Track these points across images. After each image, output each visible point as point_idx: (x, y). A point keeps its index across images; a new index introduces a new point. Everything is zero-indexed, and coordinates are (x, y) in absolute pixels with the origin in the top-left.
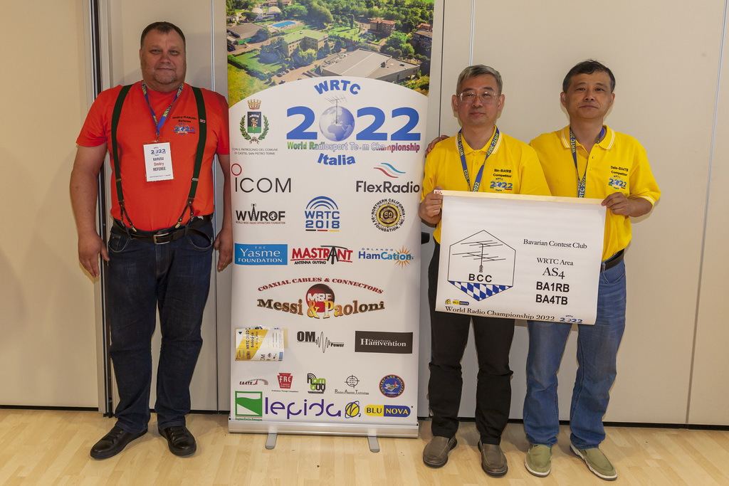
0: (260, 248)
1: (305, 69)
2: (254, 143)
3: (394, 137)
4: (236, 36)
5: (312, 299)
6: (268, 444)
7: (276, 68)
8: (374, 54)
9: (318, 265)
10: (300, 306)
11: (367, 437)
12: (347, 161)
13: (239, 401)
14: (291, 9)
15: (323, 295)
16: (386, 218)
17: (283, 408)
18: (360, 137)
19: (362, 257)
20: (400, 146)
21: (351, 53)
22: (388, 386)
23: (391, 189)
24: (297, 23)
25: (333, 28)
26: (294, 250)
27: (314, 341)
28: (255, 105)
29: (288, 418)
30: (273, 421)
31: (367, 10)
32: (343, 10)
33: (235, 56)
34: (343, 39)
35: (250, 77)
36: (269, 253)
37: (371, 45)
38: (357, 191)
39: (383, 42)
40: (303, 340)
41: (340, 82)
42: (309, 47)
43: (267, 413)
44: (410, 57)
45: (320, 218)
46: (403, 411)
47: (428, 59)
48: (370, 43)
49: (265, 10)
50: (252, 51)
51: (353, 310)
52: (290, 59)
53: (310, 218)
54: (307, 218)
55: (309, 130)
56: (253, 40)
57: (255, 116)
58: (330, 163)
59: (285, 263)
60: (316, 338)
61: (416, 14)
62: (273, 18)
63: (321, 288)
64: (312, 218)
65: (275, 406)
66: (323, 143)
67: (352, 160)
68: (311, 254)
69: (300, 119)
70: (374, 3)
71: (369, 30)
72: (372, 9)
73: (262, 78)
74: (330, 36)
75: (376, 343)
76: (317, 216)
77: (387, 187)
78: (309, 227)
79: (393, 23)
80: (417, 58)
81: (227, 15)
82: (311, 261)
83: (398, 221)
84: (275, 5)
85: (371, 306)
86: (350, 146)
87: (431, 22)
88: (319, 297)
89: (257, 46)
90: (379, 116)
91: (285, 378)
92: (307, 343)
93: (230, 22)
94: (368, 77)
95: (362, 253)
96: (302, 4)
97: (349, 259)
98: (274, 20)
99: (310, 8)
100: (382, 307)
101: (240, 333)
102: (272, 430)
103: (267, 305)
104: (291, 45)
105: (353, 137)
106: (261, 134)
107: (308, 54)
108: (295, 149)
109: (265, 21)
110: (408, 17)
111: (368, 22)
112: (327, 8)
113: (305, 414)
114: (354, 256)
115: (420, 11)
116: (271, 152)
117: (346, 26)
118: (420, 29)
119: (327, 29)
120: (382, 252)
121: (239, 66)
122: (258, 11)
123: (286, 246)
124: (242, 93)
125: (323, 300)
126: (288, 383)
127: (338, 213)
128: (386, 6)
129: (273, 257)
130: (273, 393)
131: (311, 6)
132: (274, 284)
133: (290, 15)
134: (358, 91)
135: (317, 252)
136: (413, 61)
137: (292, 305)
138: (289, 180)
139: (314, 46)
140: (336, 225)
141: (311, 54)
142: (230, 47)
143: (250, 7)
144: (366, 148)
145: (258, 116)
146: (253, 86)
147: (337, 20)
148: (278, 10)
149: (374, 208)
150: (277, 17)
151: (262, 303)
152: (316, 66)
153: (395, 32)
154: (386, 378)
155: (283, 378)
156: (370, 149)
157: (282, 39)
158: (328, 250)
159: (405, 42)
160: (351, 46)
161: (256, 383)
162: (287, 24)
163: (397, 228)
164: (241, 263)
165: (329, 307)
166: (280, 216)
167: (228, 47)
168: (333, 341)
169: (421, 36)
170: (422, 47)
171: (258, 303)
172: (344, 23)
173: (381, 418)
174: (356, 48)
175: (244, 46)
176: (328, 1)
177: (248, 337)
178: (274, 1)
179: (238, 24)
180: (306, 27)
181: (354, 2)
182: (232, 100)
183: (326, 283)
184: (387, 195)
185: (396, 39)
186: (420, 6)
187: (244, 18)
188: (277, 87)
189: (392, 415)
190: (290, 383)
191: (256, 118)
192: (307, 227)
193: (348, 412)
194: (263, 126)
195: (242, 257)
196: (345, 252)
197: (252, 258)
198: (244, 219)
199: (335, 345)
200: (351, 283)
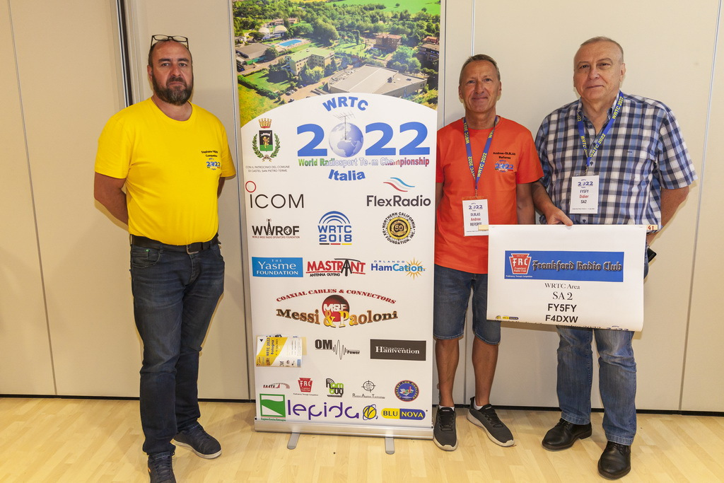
0: (277, 261)
1: (313, 87)
2: (267, 160)
3: (403, 152)
4: (245, 57)
5: (328, 309)
6: (291, 444)
8: (380, 69)
9: (333, 277)
10: (317, 316)
11: (384, 437)
12: (357, 176)
13: (264, 403)
14: (297, 27)
15: (339, 305)
16: (396, 231)
17: (305, 410)
18: (369, 152)
19: (374, 269)
20: (409, 160)
21: (358, 70)
22: (403, 391)
23: (400, 203)
24: (304, 41)
25: (339, 45)
26: (309, 263)
27: (331, 348)
28: (266, 124)
29: (310, 419)
30: (295, 421)
31: (372, 25)
32: (349, 26)
33: (245, 76)
34: (349, 55)
35: (260, 97)
36: (285, 266)
37: (377, 61)
38: (368, 205)
39: (389, 57)
40: (320, 347)
41: (348, 98)
42: (317, 64)
43: (290, 414)
44: (417, 72)
45: (332, 232)
46: (418, 415)
47: (436, 73)
48: (376, 58)
49: (271, 29)
50: (260, 71)
51: (368, 320)
52: (297, 78)
53: (323, 233)
54: (321, 232)
55: (318, 147)
56: (261, 60)
57: (266, 134)
58: (341, 179)
59: (301, 275)
60: (333, 346)
61: (422, 27)
62: (280, 37)
63: (335, 299)
64: (325, 232)
65: (296, 408)
66: (333, 159)
67: (362, 175)
68: (325, 266)
69: (309, 136)
70: (379, 18)
71: (375, 46)
72: (377, 24)
73: (272, 97)
74: (337, 53)
75: (391, 350)
76: (330, 230)
77: (397, 201)
78: (322, 241)
79: (398, 37)
80: (424, 72)
81: (236, 35)
82: (326, 273)
83: (409, 234)
84: (282, 24)
85: (385, 315)
86: (360, 161)
87: (438, 35)
88: (334, 307)
89: (266, 65)
90: (388, 132)
91: (305, 383)
92: (324, 350)
93: (238, 42)
94: (377, 92)
95: (374, 265)
96: (308, 22)
97: (362, 271)
98: (280, 39)
99: (316, 26)
100: (395, 316)
101: (261, 340)
102: (295, 429)
103: (286, 315)
104: (299, 63)
105: (362, 153)
106: (273, 152)
107: (316, 72)
108: (306, 165)
109: (272, 41)
110: (414, 30)
111: (373, 37)
112: (333, 24)
113: (326, 416)
114: (367, 268)
115: (426, 24)
116: (284, 169)
117: (351, 42)
118: (426, 42)
119: (333, 45)
120: (394, 264)
121: (249, 86)
122: (265, 30)
123: (301, 259)
124: (253, 112)
125: (338, 310)
126: (308, 387)
127: (350, 227)
128: (391, 20)
129: (289, 270)
130: (295, 396)
131: (316, 23)
132: (292, 295)
133: (296, 33)
134: (366, 107)
135: (332, 264)
136: (420, 75)
137: (309, 315)
138: (302, 195)
139: (322, 64)
140: (348, 238)
141: (318, 72)
142: (240, 68)
143: (257, 27)
144: (375, 164)
145: (269, 135)
146: (263, 106)
147: (343, 36)
148: (284, 29)
149: (385, 221)
150: (285, 36)
151: (280, 313)
153: (401, 46)
154: (401, 383)
155: (303, 383)
156: (379, 164)
157: (289, 58)
158: (342, 263)
159: (411, 55)
160: (359, 62)
161: (279, 387)
162: (294, 43)
163: (408, 240)
164: (259, 275)
165: (345, 317)
166: (294, 231)
167: (238, 67)
168: (348, 349)
169: (429, 50)
170: (429, 61)
171: (277, 313)
172: (349, 39)
173: (398, 421)
174: (363, 64)
175: (253, 66)
176: (332, 17)
177: (268, 344)
178: (280, 20)
179: (246, 44)
180: (313, 44)
181: (359, 18)
182: (244, 120)
183: (341, 294)
184: (397, 209)
185: (402, 53)
186: (426, 19)
187: (251, 38)
188: (287, 106)
189: (407, 418)
190: (310, 387)
191: (267, 136)
192: (320, 241)
193: (366, 414)
194: (274, 142)
195: (260, 269)
196: (358, 264)
197: (269, 270)
198: (260, 234)
199: (351, 353)
200: (365, 294)
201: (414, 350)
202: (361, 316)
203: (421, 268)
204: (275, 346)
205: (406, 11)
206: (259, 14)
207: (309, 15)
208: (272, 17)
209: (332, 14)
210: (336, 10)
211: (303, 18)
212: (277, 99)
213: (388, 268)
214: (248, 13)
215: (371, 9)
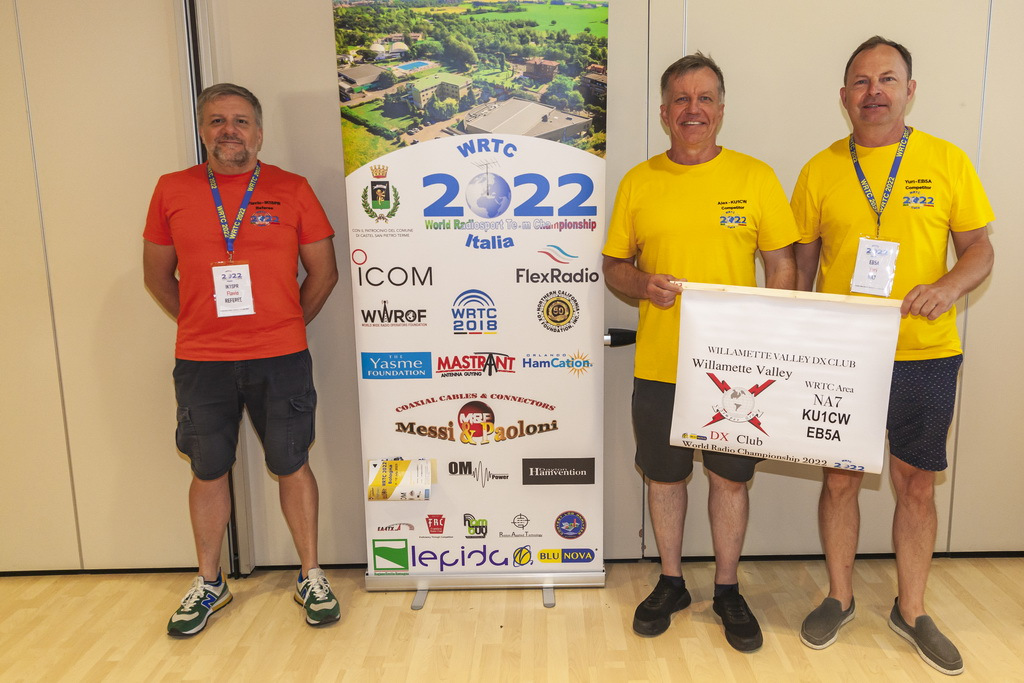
0: (396, 357)
1: (443, 125)
2: (381, 221)
3: (563, 211)
4: (351, 82)
5: (466, 420)
6: (416, 604)
8: (533, 103)
9: (472, 377)
10: (451, 430)
11: (541, 588)
12: (503, 243)
13: (378, 552)
14: (421, 45)
15: (480, 414)
16: (555, 316)
17: (435, 558)
18: (519, 212)
19: (527, 365)
20: (570, 223)
21: (504, 104)
22: (565, 525)
23: (560, 278)
24: (431, 64)
25: (478, 71)
26: (440, 359)
27: (470, 473)
28: (380, 173)
29: (442, 570)
30: (423, 574)
31: (522, 47)
32: (491, 47)
33: (351, 108)
34: (492, 85)
35: (372, 136)
36: (408, 364)
37: (529, 93)
38: (518, 281)
39: (543, 89)
40: (456, 472)
41: (490, 141)
42: (448, 95)
43: (414, 565)
44: (579, 109)
45: (471, 318)
46: (585, 555)
47: (603, 111)
48: (526, 90)
49: (387, 46)
50: (372, 102)
51: (519, 433)
52: (423, 112)
53: (458, 318)
54: (455, 317)
55: (451, 204)
56: (373, 87)
58: (482, 247)
59: (429, 375)
60: (473, 470)
61: (585, 52)
62: (399, 57)
63: (476, 407)
64: (462, 317)
65: (424, 556)
66: (471, 221)
67: (509, 242)
68: (462, 363)
69: (440, 190)
70: (530, 38)
71: (525, 74)
72: (527, 46)
73: (388, 137)
74: (475, 82)
75: (549, 472)
76: (468, 314)
77: (556, 275)
78: (457, 329)
79: (555, 63)
80: (588, 110)
81: (338, 53)
82: (463, 373)
83: (571, 318)
84: (401, 41)
85: (541, 426)
86: (507, 223)
87: (605, 63)
88: (474, 418)
89: (380, 95)
90: (543, 185)
91: (436, 522)
92: (461, 476)
93: (341, 62)
94: (526, 135)
95: (527, 360)
96: (437, 39)
97: (511, 368)
98: (400, 60)
99: (447, 45)
100: (555, 427)
101: (375, 466)
102: (422, 585)
103: (409, 430)
104: (424, 93)
105: (510, 212)
106: (390, 210)
107: (447, 105)
108: (436, 229)
109: (388, 62)
110: (575, 56)
111: (523, 63)
112: (470, 43)
113: (463, 564)
114: (517, 365)
115: (590, 48)
116: (405, 233)
117: (494, 68)
118: (591, 71)
119: (470, 71)
120: (553, 358)
121: (357, 122)
122: (378, 47)
123: (428, 355)
124: (363, 157)
125: (479, 421)
126: (439, 526)
127: (495, 310)
128: (545, 41)
129: (413, 369)
130: (421, 539)
131: (448, 41)
132: (417, 403)
133: (420, 53)
134: (513, 152)
135: (470, 361)
136: (583, 113)
137: (440, 429)
138: (430, 269)
139: (456, 95)
140: (493, 325)
141: (451, 105)
142: (344, 96)
143: (367, 43)
144: (527, 227)
145: (385, 187)
146: (376, 148)
147: (483, 60)
148: (404, 47)
149: (541, 302)
150: (405, 57)
151: (401, 427)
152: (458, 120)
153: (558, 76)
154: (563, 515)
155: (432, 521)
156: (532, 228)
157: (411, 86)
158: (484, 358)
159: (572, 88)
160: (504, 94)
161: (399, 529)
163: (570, 327)
164: (372, 377)
165: (488, 430)
166: (420, 317)
167: (341, 96)
168: (493, 472)
169: (594, 82)
170: (596, 97)
171: (397, 427)
172: (492, 64)
173: (559, 565)
174: (509, 97)
175: (362, 95)
176: (469, 34)
177: (384, 470)
178: (398, 35)
179: (352, 65)
180: (443, 69)
181: (504, 36)
182: (349, 167)
183: (483, 400)
184: (556, 286)
185: (560, 85)
186: (590, 42)
187: (360, 58)
188: (409, 149)
189: (571, 561)
190: (443, 527)
191: (382, 189)
192: (455, 329)
193: (517, 559)
194: (392, 200)
195: (373, 369)
196: (505, 359)
197: (386, 369)
198: (373, 321)
199: (497, 478)
200: (514, 399)
201: (579, 471)
202: (509, 429)
203: (586, 363)
204: (394, 472)
205: (564, 31)
206: (370, 26)
207: (438, 30)
208: (388, 31)
209: (469, 31)
210: (474, 25)
211: (430, 33)
212: (395, 140)
213: (545, 363)
214: (355, 24)
215: (520, 26)
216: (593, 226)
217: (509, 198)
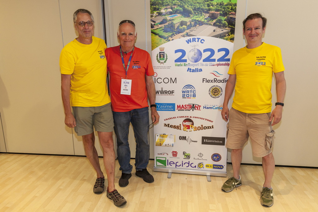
0: (165, 104)
1: (182, 34)
2: (162, 64)
3: (219, 60)
4: (154, 22)
5: (185, 124)
6: (169, 176)
7: (170, 34)
8: (211, 26)
10: (180, 127)
11: (206, 175)
12: (199, 70)
13: (157, 160)
14: (176, 9)
15: (189, 122)
16: (214, 93)
17: (174, 164)
18: (204, 61)
20: (221, 64)
21: (201, 27)
22: (215, 157)
23: (217, 81)
24: (179, 15)
25: (193, 16)
26: (178, 105)
27: (185, 140)
28: (162, 49)
29: (176, 167)
30: (170, 168)
31: (208, 8)
32: (197, 9)
33: (154, 30)
34: (198, 21)
35: (160, 38)
36: (168, 107)
37: (209, 23)
38: (203, 82)
39: (214, 21)
40: (181, 139)
41: (196, 38)
42: (184, 25)
43: (168, 165)
44: (226, 27)
45: (188, 93)
46: (221, 167)
47: (234, 27)
48: (209, 22)
49: (166, 10)
50: (161, 28)
51: (201, 129)
52: (176, 30)
53: (184, 93)
54: (183, 93)
55: (183, 59)
56: (161, 23)
57: (162, 53)
58: (192, 72)
59: (174, 110)
60: (186, 139)
61: (229, 8)
63: (188, 120)
64: (185, 93)
65: (171, 163)
66: (189, 64)
67: (201, 70)
68: (184, 107)
69: (180, 54)
70: (211, 5)
71: (209, 17)
72: (210, 7)
73: (165, 38)
74: (192, 20)
75: (210, 141)
76: (187, 92)
77: (215, 80)
78: (183, 97)
79: (218, 13)
80: (229, 27)
81: (151, 13)
82: (185, 110)
83: (220, 94)
84: (170, 8)
85: (208, 127)
86: (201, 64)
87: (235, 11)
88: (187, 123)
89: (163, 25)
90: (212, 52)
91: (175, 153)
92: (183, 140)
93: (152, 16)
94: (208, 36)
95: (205, 107)
96: (181, 7)
97: (199, 109)
98: (169, 14)
99: (184, 9)
100: (213, 127)
101: (158, 136)
102: (170, 171)
103: (168, 126)
104: (176, 24)
105: (201, 61)
106: (165, 60)
108: (178, 66)
109: (166, 15)
110: (225, 10)
111: (208, 13)
112: (191, 8)
113: (182, 166)
114: (202, 108)
115: (231, 7)
116: (169, 67)
117: (199, 15)
118: (230, 15)
119: (191, 17)
121: (155, 34)
122: (163, 11)
123: (174, 104)
124: (157, 45)
125: (189, 125)
127: (195, 91)
128: (216, 5)
129: (170, 108)
130: (170, 158)
131: (184, 8)
132: (170, 118)
133: (176, 12)
134: (204, 42)
135: (187, 106)
136: (227, 28)
137: (177, 126)
138: (176, 78)
139: (186, 24)
140: (194, 96)
141: (184, 28)
142: (152, 27)
143: (160, 10)
144: (207, 65)
146: (161, 42)
147: (195, 13)
148: (171, 10)
149: (210, 89)
150: (171, 13)
151: (165, 125)
152: (186, 32)
153: (219, 17)
154: (214, 154)
157: (172, 22)
158: (191, 106)
159: (224, 20)
160: (201, 23)
161: (164, 154)
162: (174, 16)
163: (219, 97)
164: (158, 110)
165: (192, 127)
166: (172, 93)
168: (192, 140)
169: (231, 18)
170: (231, 23)
171: (164, 125)
172: (198, 14)
173: (212, 169)
174: (203, 24)
175: (158, 26)
176: (191, 5)
177: (160, 137)
178: (169, 7)
179: (155, 17)
180: (182, 16)
181: (202, 5)
182: (153, 48)
183: (190, 118)
184: (215, 84)
185: (220, 19)
186: (231, 5)
187: (157, 14)
188: (171, 42)
189: (216, 168)
190: (177, 155)
191: (162, 54)
193: (199, 166)
194: (165, 57)
195: (158, 108)
196: (198, 106)
197: (162, 108)
198: (158, 94)
199: (194, 142)
200: (200, 118)
201: (220, 141)
202: (198, 127)
204: (163, 138)
205: (222, 2)
206: (161, 4)
207: (181, 4)
208: (166, 6)
210: (193, 2)
211: (179, 5)
213: (211, 108)
214: (156, 4)
215: (208, 1)
216: (228, 65)
217: (201, 56)
